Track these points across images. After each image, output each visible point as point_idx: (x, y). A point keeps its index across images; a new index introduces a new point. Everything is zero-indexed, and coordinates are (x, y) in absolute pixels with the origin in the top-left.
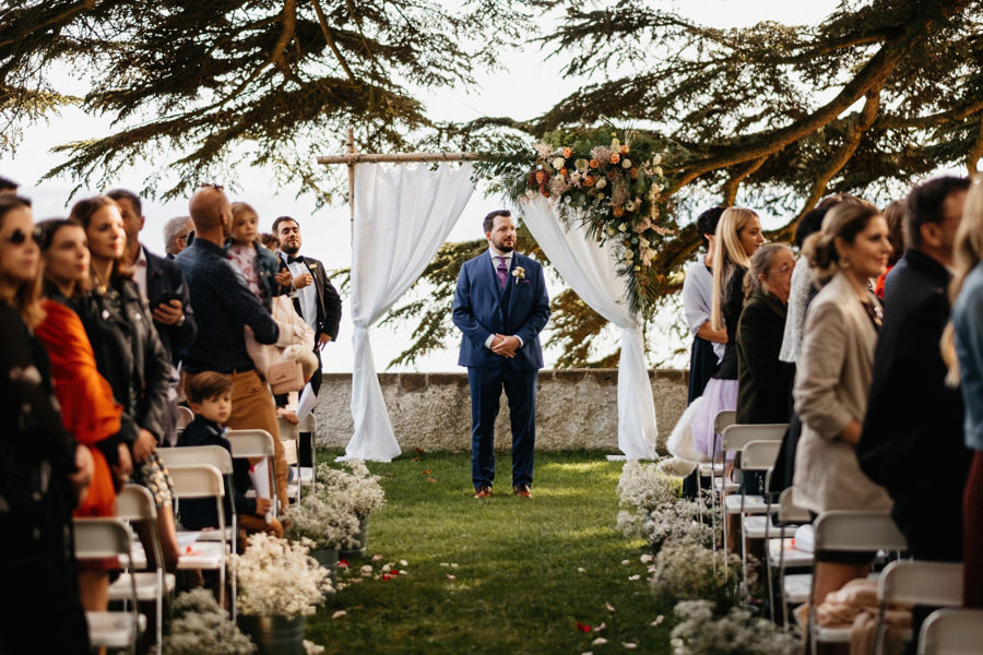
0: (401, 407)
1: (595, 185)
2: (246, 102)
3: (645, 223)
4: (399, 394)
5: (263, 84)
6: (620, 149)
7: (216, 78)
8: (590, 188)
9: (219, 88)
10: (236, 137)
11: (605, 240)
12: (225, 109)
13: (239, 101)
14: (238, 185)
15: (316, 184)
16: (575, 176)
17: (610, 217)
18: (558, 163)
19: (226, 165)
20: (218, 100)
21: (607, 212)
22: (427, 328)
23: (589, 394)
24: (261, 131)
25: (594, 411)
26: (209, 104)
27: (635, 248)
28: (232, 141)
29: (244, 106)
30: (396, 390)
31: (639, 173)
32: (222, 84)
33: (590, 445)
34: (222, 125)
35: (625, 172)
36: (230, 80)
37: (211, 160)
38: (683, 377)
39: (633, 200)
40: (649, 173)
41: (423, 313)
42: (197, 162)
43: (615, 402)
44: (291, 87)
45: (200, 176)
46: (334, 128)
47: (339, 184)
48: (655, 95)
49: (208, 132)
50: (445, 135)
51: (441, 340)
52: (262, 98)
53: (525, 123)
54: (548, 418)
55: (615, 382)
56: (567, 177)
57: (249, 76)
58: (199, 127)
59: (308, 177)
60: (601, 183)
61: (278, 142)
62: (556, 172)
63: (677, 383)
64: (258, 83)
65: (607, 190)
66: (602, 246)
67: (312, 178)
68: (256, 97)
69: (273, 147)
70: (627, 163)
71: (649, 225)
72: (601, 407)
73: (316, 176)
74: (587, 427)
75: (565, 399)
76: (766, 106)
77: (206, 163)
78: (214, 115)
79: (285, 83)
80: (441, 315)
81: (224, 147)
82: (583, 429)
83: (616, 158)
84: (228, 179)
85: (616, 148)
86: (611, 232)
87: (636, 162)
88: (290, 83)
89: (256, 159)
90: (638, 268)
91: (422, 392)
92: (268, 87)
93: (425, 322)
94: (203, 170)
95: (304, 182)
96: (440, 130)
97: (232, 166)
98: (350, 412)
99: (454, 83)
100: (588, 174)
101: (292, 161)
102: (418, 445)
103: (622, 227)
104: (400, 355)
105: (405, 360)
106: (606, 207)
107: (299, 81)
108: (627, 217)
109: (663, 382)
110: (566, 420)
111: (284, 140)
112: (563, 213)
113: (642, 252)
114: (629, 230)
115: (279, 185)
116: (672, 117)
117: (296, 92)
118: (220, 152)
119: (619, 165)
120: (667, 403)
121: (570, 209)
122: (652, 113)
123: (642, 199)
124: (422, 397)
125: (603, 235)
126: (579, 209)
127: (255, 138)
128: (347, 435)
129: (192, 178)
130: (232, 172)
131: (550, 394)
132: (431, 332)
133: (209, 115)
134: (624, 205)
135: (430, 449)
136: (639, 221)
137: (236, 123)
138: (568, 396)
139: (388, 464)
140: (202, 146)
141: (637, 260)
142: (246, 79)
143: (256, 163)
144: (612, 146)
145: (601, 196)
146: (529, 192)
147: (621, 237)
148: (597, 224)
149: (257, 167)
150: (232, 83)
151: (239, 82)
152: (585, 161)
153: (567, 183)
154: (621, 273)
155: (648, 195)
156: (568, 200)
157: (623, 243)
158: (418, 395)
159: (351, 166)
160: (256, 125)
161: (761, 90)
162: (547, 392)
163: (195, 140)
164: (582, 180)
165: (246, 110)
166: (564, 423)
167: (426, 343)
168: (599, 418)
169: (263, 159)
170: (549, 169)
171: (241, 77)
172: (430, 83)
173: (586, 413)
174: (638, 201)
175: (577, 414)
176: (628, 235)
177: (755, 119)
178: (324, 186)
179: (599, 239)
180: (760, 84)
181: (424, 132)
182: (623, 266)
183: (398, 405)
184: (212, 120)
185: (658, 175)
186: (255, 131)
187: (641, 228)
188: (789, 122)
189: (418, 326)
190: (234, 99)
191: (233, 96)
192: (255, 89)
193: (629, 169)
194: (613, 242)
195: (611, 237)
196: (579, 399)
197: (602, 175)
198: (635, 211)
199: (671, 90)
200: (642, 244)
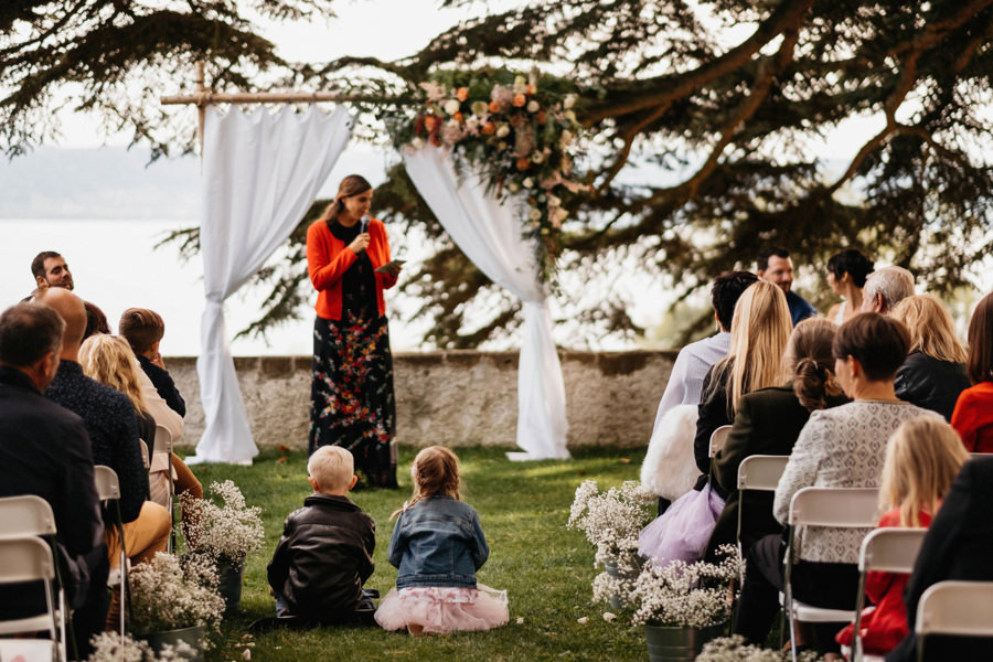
0: (263, 396)
1: (495, 134)
2: (70, 38)
3: (554, 178)
4: (260, 382)
5: (90, 16)
6: (525, 89)
7: (35, 10)
8: (489, 136)
9: (38, 22)
10: (57, 79)
11: (506, 198)
12: (45, 45)
13: (62, 37)
14: (61, 134)
15: (151, 133)
16: (472, 121)
17: (513, 170)
18: (452, 107)
19: (46, 111)
20: (37, 34)
21: (509, 164)
22: (279, 297)
23: (485, 380)
24: (87, 72)
25: (493, 400)
26: (27, 39)
27: (543, 207)
28: (53, 82)
29: (67, 42)
30: (256, 377)
31: (549, 118)
32: (42, 17)
33: (488, 440)
34: (42, 64)
35: (531, 116)
36: (50, 12)
37: (29, 105)
38: (596, 360)
39: (541, 150)
40: (560, 117)
41: (275, 279)
42: (13, 106)
43: (516, 390)
44: (122, 20)
45: (16, 123)
46: (171, 69)
47: (178, 132)
48: (542, 32)
49: (25, 73)
50: (300, 77)
51: (295, 309)
52: (89, 33)
53: (393, 63)
54: (438, 410)
55: (516, 367)
56: (463, 122)
57: (73, 7)
58: (15, 67)
59: (141, 124)
60: (503, 130)
61: (107, 84)
62: (448, 117)
63: (590, 367)
64: (84, 16)
65: (510, 139)
66: (502, 204)
67: (146, 126)
68: (82, 32)
69: (100, 91)
70: (534, 106)
71: (559, 179)
72: (501, 396)
73: (151, 123)
74: (484, 419)
75: (458, 386)
76: (669, 45)
77: (22, 108)
78: (33, 52)
79: (114, 16)
80: (296, 282)
81: (44, 89)
82: (479, 420)
83: (520, 99)
84: (49, 127)
85: (519, 90)
86: (514, 187)
87: (545, 104)
88: (121, 15)
89: (81, 104)
90: (545, 231)
91: (288, 378)
92: (95, 20)
93: (277, 289)
94: (20, 115)
95: (137, 131)
96: (295, 71)
97: (53, 112)
98: (200, 403)
99: (313, 17)
100: (489, 120)
101: (121, 107)
102: (282, 442)
103: (528, 182)
104: (247, 326)
105: (253, 332)
106: (508, 158)
107: (131, 13)
108: (533, 170)
109: (574, 365)
110: (459, 411)
111: (113, 82)
112: (458, 167)
113: (551, 212)
114: (536, 185)
115: (107, 134)
116: (561, 58)
117: (128, 27)
118: (40, 97)
119: (524, 108)
120: (577, 390)
121: (465, 161)
122: (539, 52)
123: (552, 147)
124: (288, 384)
125: (505, 192)
126: (476, 162)
127: (80, 80)
128: (197, 431)
129: (7, 126)
130: (53, 118)
131: (440, 380)
132: (284, 300)
133: (26, 53)
134: (530, 155)
135: (297, 446)
136: (548, 175)
137: (58, 62)
138: (462, 383)
139: (248, 467)
140: (18, 88)
141: (545, 222)
142: (69, 10)
143: (80, 108)
144: (516, 85)
145: (502, 146)
146: (416, 141)
147: (525, 195)
148: (497, 178)
149: (82, 112)
150: (53, 16)
151: (61, 15)
152: (484, 104)
153: (462, 129)
154: (526, 236)
155: (559, 143)
156: (462, 150)
157: (529, 201)
158: (282, 382)
159: (202, 107)
160: (81, 64)
161: (662, 27)
162: (437, 378)
163: (10, 81)
164: (480, 128)
165: (70, 47)
166: (456, 415)
167: (278, 314)
168: (497, 409)
169: (89, 105)
170: (440, 114)
171: (63, 9)
172: (284, 16)
173: (482, 403)
174: (547, 151)
175: (472, 404)
176: (534, 192)
177: (654, 60)
178: (160, 136)
179: (499, 196)
180: (661, 20)
181: (276, 73)
182: (529, 229)
183: (259, 395)
184: (30, 58)
185: (569, 121)
186: (80, 71)
187: (549, 184)
188: (692, 64)
189: (269, 293)
190: (56, 33)
191: (54, 31)
192: (80, 22)
193: (536, 113)
194: (516, 199)
195: (514, 194)
196: (474, 386)
197: (504, 120)
198: (543, 163)
199: (562, 26)
200: (550, 203)
